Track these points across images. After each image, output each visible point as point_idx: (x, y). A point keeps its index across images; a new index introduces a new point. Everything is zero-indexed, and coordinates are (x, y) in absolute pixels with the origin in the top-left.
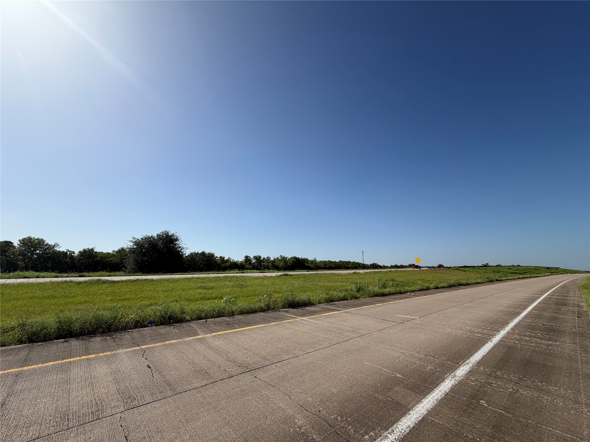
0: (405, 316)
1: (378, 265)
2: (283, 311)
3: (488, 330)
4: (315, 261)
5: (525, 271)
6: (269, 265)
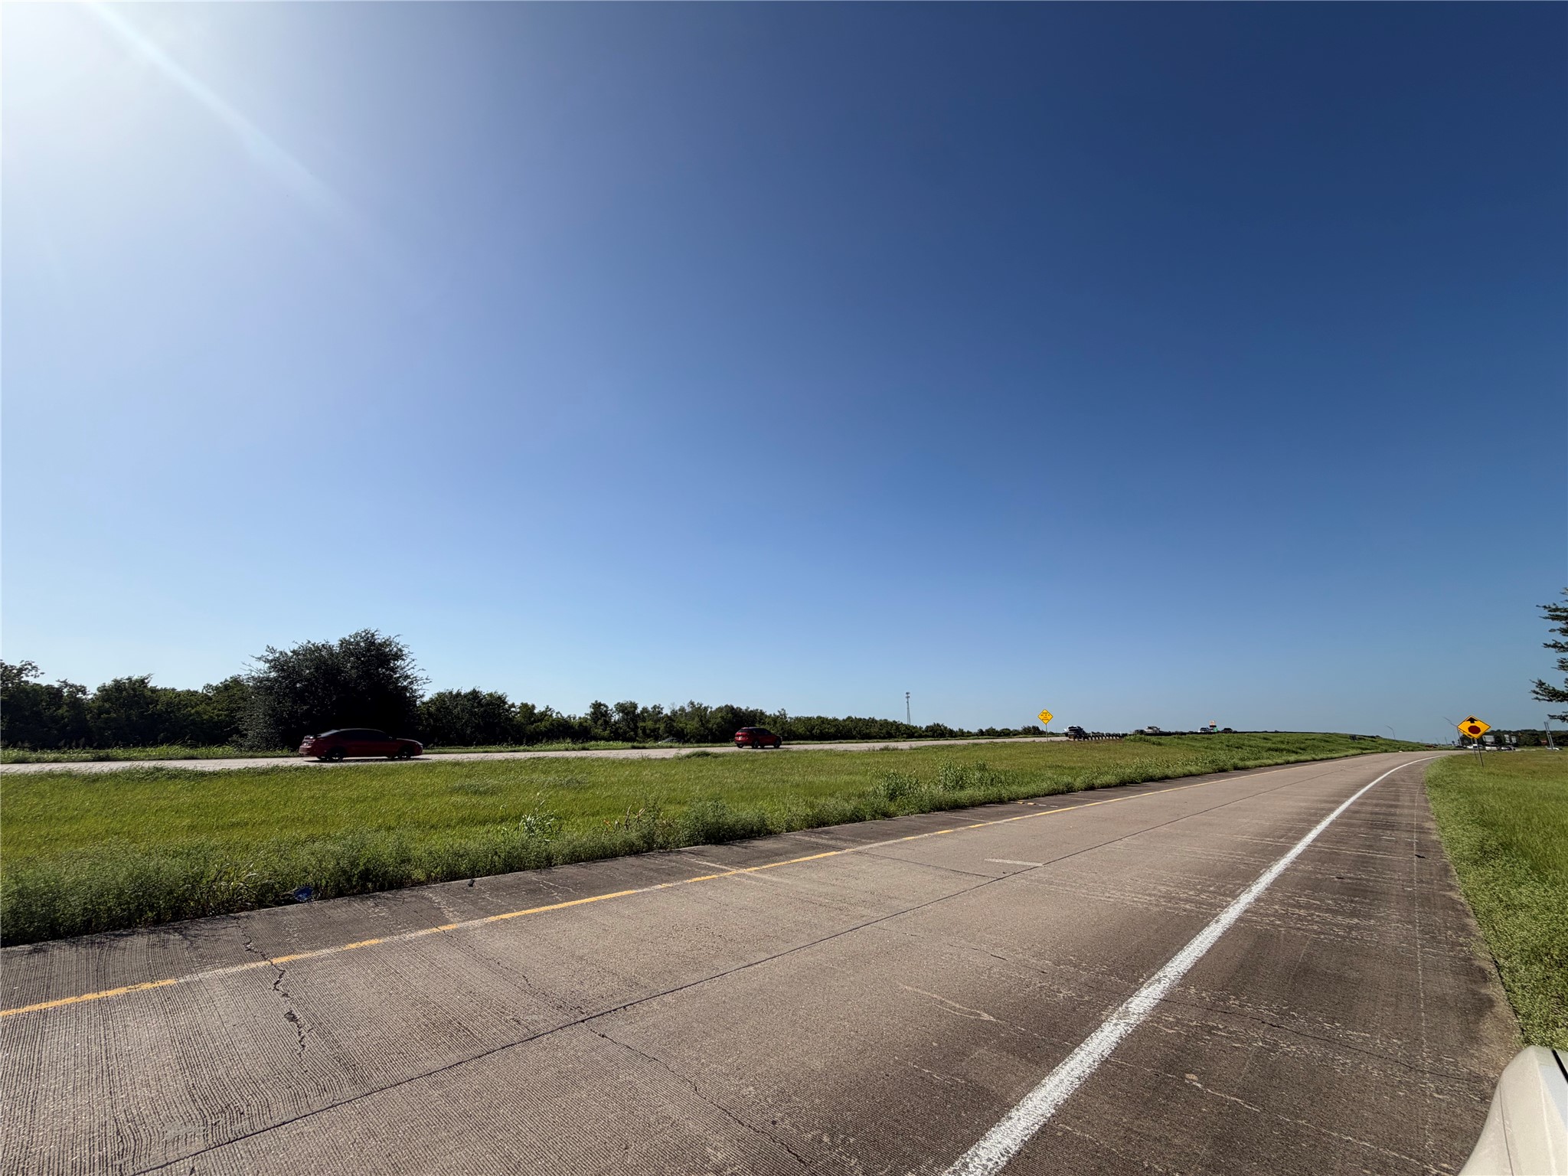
0: (1009, 862)
1: (946, 727)
2: (690, 853)
3: (1210, 892)
4: (781, 718)
5: (1302, 746)
6: (659, 728)
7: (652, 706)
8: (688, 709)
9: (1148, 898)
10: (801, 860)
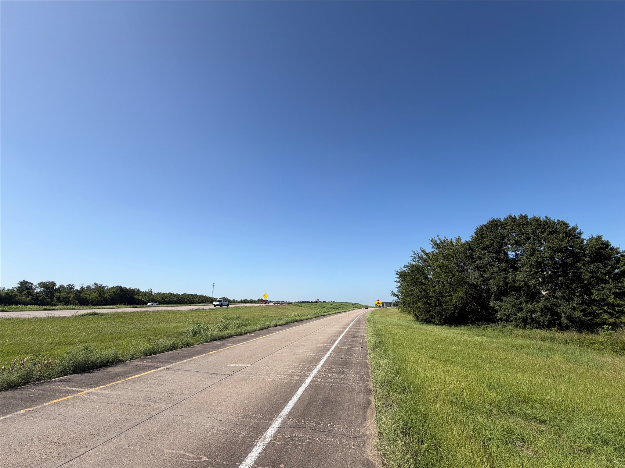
2: (58, 382)
3: (305, 370)
4: (149, 293)
6: (70, 297)
7: (67, 285)
8: (92, 287)
9: (284, 376)
10: (133, 377)
